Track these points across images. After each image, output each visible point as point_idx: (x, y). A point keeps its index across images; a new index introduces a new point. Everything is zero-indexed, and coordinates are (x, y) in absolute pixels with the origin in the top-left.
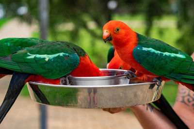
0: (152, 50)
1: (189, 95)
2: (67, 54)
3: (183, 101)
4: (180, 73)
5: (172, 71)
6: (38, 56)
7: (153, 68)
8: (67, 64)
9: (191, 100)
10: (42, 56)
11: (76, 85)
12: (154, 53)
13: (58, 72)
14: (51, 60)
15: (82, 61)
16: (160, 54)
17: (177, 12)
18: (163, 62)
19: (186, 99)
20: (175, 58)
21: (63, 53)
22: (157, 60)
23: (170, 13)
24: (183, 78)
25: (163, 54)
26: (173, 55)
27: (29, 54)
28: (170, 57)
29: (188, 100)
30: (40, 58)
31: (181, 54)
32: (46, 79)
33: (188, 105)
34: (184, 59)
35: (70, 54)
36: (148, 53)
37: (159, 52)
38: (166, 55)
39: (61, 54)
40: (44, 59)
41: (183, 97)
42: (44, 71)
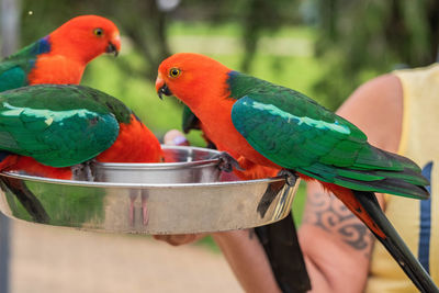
0: (275, 110)
1: (331, 209)
2: (95, 114)
3: (319, 224)
4: (333, 166)
5: (316, 161)
6: (29, 112)
7: (273, 149)
8: (92, 135)
9: (335, 219)
10: (39, 113)
11: (104, 181)
12: (278, 116)
13: (72, 152)
14: (58, 123)
15: (123, 133)
16: (292, 120)
17: (312, 22)
18: (295, 138)
19: (325, 218)
20: (326, 131)
21: (85, 111)
22: (282, 133)
23: (297, 22)
24: (339, 177)
25: (298, 121)
26: (321, 124)
27: (6, 105)
28: (313, 128)
29: (330, 220)
30: (33, 117)
31: (340, 124)
32: (42, 166)
33: (329, 231)
34: (347, 135)
35: (102, 114)
36: (266, 115)
37: (290, 116)
38: (304, 124)
39: (82, 113)
40: (43, 119)
41: (319, 214)
42: (41, 147)
